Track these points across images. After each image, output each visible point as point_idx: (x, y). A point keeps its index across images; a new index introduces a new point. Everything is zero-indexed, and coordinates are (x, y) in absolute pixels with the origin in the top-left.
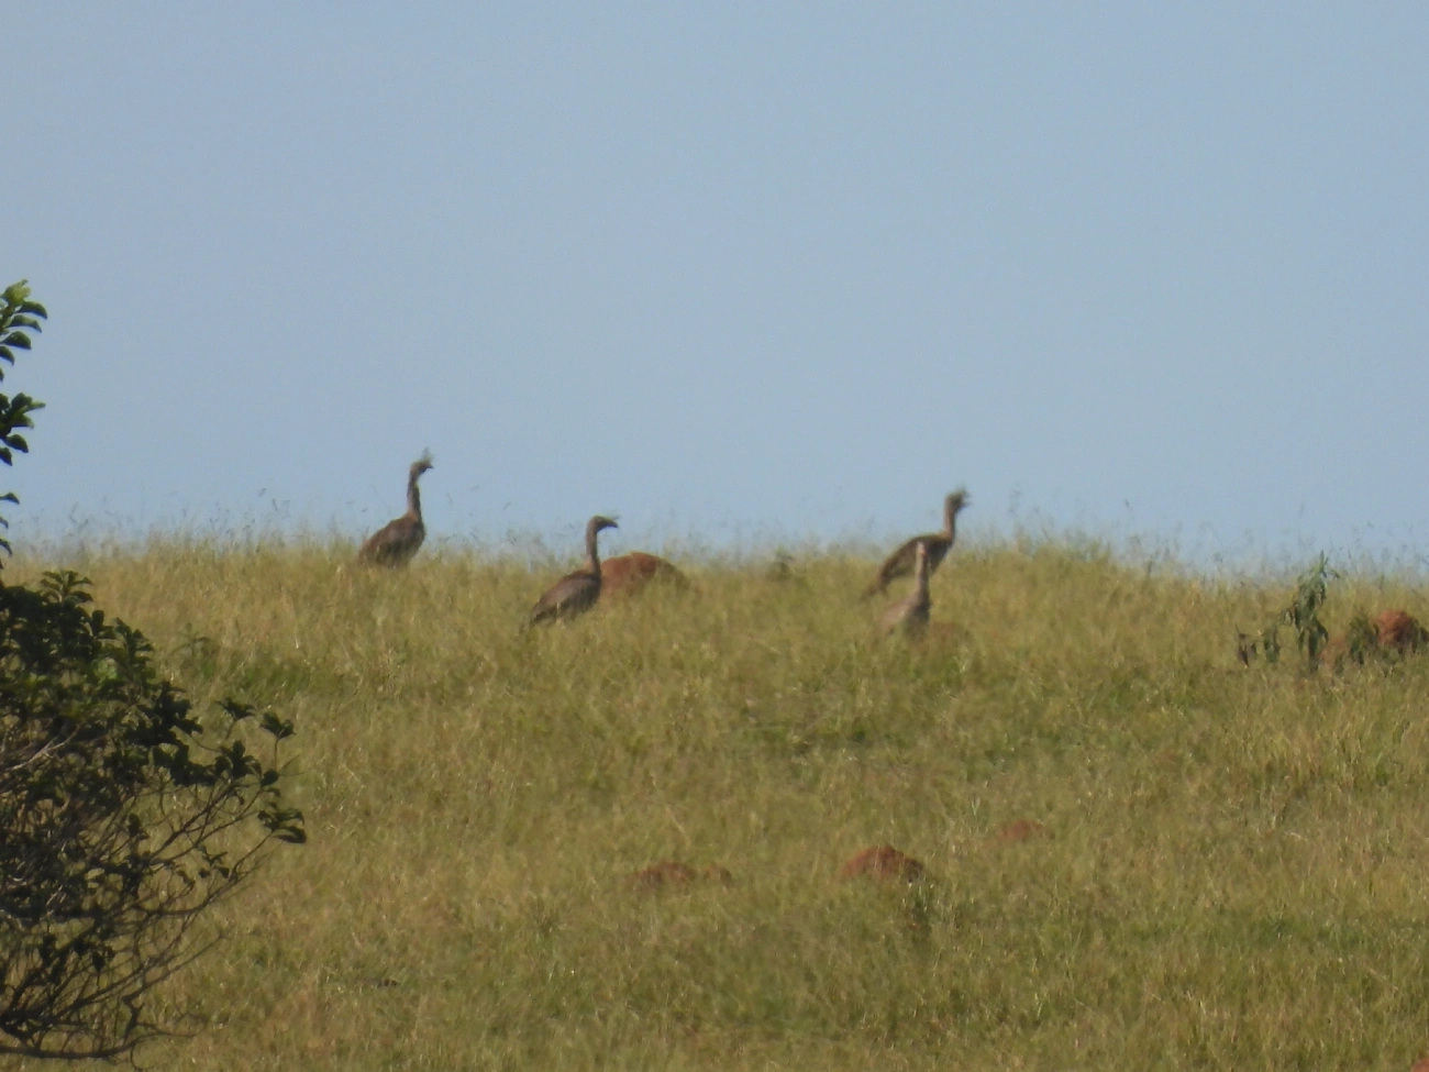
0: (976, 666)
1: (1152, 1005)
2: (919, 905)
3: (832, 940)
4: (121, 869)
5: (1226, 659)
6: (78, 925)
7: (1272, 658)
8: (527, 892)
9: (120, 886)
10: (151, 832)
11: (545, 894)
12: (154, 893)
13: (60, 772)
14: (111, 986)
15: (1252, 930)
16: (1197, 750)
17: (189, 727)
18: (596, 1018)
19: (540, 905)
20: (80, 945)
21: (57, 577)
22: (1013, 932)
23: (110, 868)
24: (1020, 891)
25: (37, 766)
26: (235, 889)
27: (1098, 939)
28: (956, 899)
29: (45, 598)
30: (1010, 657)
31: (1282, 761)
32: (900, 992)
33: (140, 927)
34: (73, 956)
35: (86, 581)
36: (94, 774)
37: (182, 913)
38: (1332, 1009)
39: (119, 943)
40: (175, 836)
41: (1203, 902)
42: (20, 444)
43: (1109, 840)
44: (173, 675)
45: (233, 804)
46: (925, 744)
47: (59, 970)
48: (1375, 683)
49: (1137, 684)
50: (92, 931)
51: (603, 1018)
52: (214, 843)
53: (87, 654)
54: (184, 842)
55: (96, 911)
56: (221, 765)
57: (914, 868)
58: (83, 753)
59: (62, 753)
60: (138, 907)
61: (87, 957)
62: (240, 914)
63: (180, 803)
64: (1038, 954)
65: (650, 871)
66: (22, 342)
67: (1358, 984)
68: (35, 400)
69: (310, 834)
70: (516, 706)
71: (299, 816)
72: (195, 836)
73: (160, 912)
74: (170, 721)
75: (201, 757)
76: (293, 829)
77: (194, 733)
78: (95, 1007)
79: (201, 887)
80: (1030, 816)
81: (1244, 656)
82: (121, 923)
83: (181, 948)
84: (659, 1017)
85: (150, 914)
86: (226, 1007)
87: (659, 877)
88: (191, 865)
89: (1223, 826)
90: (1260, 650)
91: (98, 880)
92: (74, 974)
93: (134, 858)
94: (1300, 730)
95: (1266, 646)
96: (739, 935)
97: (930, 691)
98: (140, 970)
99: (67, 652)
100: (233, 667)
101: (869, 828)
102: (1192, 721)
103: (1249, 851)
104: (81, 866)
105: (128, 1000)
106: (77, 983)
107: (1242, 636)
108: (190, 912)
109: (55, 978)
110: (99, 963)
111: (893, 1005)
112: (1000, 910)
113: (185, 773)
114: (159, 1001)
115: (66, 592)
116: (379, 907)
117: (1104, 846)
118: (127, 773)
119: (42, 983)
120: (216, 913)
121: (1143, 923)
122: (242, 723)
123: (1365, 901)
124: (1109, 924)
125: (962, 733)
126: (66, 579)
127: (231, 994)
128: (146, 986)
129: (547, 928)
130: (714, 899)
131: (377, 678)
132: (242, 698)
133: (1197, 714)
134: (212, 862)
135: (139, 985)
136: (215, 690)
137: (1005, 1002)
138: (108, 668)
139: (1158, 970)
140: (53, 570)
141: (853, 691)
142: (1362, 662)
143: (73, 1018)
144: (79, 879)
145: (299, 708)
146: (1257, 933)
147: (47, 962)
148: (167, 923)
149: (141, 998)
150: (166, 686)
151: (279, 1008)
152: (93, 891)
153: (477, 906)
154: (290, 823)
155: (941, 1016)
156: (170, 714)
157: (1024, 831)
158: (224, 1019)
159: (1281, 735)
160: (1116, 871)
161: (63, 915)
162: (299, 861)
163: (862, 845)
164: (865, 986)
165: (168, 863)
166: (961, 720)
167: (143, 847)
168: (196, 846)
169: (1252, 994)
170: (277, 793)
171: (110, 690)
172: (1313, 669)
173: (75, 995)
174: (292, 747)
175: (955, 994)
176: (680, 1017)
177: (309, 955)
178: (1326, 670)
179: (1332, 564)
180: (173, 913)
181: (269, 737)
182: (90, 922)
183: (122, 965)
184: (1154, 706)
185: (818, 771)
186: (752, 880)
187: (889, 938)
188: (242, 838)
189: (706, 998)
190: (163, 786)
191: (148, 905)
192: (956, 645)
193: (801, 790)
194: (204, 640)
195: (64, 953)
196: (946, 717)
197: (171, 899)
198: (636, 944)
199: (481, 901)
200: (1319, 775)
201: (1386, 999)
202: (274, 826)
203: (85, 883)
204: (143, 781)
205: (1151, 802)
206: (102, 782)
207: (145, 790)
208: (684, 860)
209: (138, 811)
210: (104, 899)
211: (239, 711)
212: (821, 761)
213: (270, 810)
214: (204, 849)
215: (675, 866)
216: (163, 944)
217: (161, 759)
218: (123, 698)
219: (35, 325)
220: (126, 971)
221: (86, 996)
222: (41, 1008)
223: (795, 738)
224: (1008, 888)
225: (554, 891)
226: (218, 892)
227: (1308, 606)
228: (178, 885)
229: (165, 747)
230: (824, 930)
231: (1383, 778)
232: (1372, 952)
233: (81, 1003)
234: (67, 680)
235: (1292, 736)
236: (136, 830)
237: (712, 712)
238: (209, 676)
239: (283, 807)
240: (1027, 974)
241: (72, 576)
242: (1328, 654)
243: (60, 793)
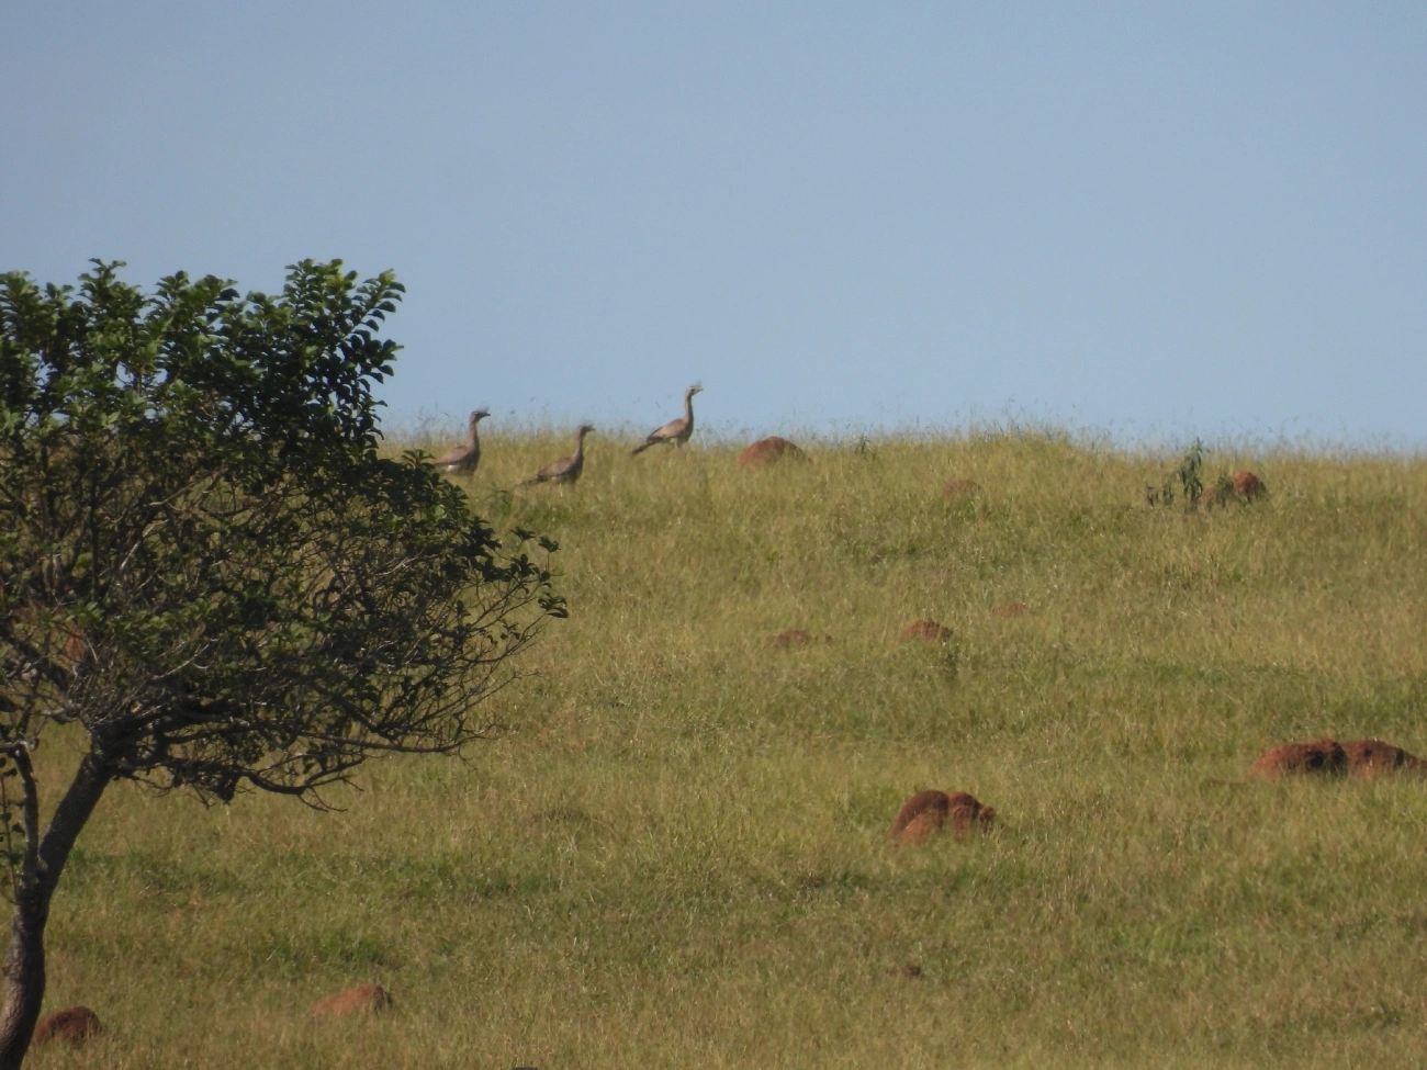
0: (985, 508)
1: (1096, 718)
2: (950, 656)
3: (895, 677)
4: (452, 634)
5: (1139, 503)
6: (424, 670)
7: (1168, 502)
8: (705, 649)
9: (452, 645)
10: (470, 611)
11: (716, 650)
12: (473, 649)
13: (414, 574)
14: (445, 708)
15: (1156, 672)
16: (1121, 559)
17: (494, 545)
18: (748, 728)
19: (712, 657)
20: (427, 682)
21: (412, 454)
22: (1008, 673)
23: (445, 634)
24: (1013, 648)
25: (398, 571)
26: (523, 647)
27: (1061, 678)
28: (973, 651)
29: (404, 467)
30: (1005, 501)
31: (1174, 566)
32: (938, 711)
33: (464, 669)
34: (423, 689)
35: (431, 456)
36: (434, 575)
37: (489, 661)
38: (1207, 722)
39: (450, 681)
40: (486, 613)
41: (1126, 655)
42: (388, 370)
43: (1068, 615)
44: (484, 514)
45: (521, 593)
46: (953, 556)
47: (414, 697)
48: (1233, 518)
49: (1085, 519)
50: (434, 674)
51: (752, 727)
52: (510, 617)
53: (430, 502)
54: (491, 617)
55: (437, 660)
56: (514, 568)
57: (947, 633)
58: (427, 561)
59: (413, 564)
60: (463, 658)
61: (431, 690)
62: (526, 661)
63: (489, 592)
64: (1024, 688)
65: (781, 637)
66: (390, 308)
67: (1223, 706)
68: (398, 343)
69: (570, 612)
70: (697, 533)
71: (564, 601)
72: (498, 613)
73: (476, 661)
74: (481, 541)
75: (502, 563)
76: (559, 609)
77: (497, 549)
78: (436, 720)
79: (502, 645)
80: (1019, 601)
81: (1151, 501)
82: (453, 667)
83: (490, 684)
84: (788, 727)
85: (470, 662)
86: (518, 720)
87: (788, 639)
88: (496, 631)
89: (1138, 608)
90: (1160, 496)
91: (438, 641)
92: (423, 700)
93: (460, 628)
94: (1185, 549)
95: (1165, 494)
96: (838, 673)
97: (957, 522)
98: (464, 698)
99: (417, 499)
100: (522, 509)
101: (918, 610)
102: (1119, 542)
103: (1154, 622)
104: (428, 632)
105: (456, 715)
106: (424, 705)
107: (1150, 488)
108: (495, 660)
109: (411, 702)
110: (438, 693)
111: (934, 720)
112: (1000, 660)
113: (491, 574)
114: (476, 716)
115: (417, 463)
116: (613, 657)
117: (1064, 619)
118: (454, 573)
119: (403, 705)
120: (511, 660)
121: (1090, 666)
122: (527, 543)
123: (1226, 653)
124: (1068, 667)
125: (976, 549)
126: (418, 454)
127: (521, 713)
128: (468, 707)
129: (717, 670)
130: (821, 653)
131: (612, 516)
132: (527, 528)
133: (1122, 537)
134: (509, 629)
135: (463, 706)
136: (511, 522)
137: (1003, 717)
138: (440, 512)
139: (1099, 696)
140: (408, 448)
141: (909, 524)
142: (1224, 505)
143: (423, 727)
144: (426, 641)
145: (563, 534)
146: (1159, 674)
147: (406, 692)
148: (480, 666)
149: (464, 715)
150: (477, 520)
151: (551, 721)
152: (435, 648)
153: (674, 656)
154: (558, 605)
155: (964, 725)
156: (481, 537)
157: (1015, 609)
158: (517, 728)
159: (1173, 551)
160: (1073, 635)
161: (415, 663)
162: (564, 629)
163: (913, 620)
164: (916, 707)
165: (482, 630)
166: (975, 541)
167: (466, 620)
168: (498, 619)
169: (1158, 710)
170: (550, 585)
171: (445, 525)
172: (1194, 509)
173: (423, 713)
174: (558, 556)
175: (972, 713)
176: (801, 727)
177: (569, 687)
178: (1202, 508)
179: (1205, 445)
180: (484, 662)
181: (545, 552)
182: (433, 667)
183: (453, 694)
184: (1096, 532)
185: (886, 573)
186: (845, 641)
187: (930, 677)
188: (527, 615)
189: (817, 713)
190: (478, 581)
191: (469, 657)
192: (973, 495)
193: (876, 585)
194: (505, 492)
195: (417, 687)
196: (966, 539)
197: (483, 652)
198: (773, 681)
199: (677, 653)
200: (1197, 575)
201: (1240, 716)
202: (548, 607)
203: (429, 644)
204: (465, 578)
205: (1094, 591)
206: (440, 580)
207: (467, 584)
208: (803, 628)
209: (463, 598)
210: (441, 652)
211: (524, 535)
212: (887, 567)
213: (546, 597)
214: (504, 621)
215: (797, 632)
216: (478, 681)
217: (476, 565)
218: (450, 528)
219: (398, 297)
220: (454, 698)
221: (431, 712)
222: (402, 722)
223: (871, 553)
224: (1006, 645)
225: (721, 647)
226: (513, 649)
227: (1190, 472)
228: (488, 643)
229: (478, 558)
230: (890, 673)
231: (1237, 577)
232: (1230, 685)
233: (428, 717)
234: (418, 517)
235: (1180, 551)
236: (461, 610)
237: (820, 536)
238: (506, 514)
239: (555, 595)
240: (1018, 700)
241: (421, 452)
242: (1203, 500)
243: (413, 586)
